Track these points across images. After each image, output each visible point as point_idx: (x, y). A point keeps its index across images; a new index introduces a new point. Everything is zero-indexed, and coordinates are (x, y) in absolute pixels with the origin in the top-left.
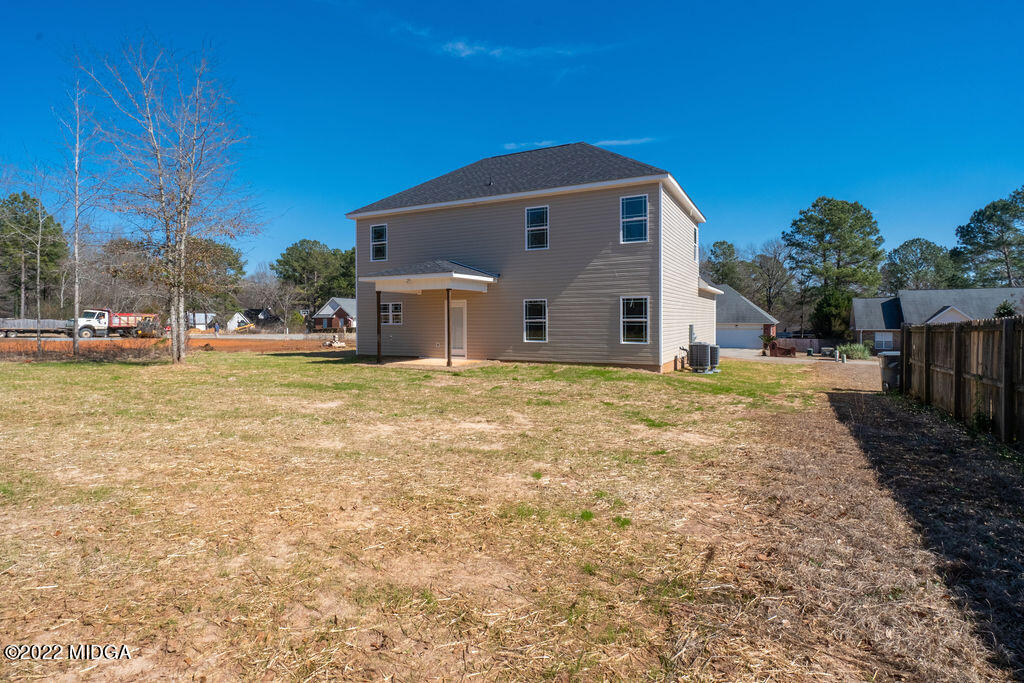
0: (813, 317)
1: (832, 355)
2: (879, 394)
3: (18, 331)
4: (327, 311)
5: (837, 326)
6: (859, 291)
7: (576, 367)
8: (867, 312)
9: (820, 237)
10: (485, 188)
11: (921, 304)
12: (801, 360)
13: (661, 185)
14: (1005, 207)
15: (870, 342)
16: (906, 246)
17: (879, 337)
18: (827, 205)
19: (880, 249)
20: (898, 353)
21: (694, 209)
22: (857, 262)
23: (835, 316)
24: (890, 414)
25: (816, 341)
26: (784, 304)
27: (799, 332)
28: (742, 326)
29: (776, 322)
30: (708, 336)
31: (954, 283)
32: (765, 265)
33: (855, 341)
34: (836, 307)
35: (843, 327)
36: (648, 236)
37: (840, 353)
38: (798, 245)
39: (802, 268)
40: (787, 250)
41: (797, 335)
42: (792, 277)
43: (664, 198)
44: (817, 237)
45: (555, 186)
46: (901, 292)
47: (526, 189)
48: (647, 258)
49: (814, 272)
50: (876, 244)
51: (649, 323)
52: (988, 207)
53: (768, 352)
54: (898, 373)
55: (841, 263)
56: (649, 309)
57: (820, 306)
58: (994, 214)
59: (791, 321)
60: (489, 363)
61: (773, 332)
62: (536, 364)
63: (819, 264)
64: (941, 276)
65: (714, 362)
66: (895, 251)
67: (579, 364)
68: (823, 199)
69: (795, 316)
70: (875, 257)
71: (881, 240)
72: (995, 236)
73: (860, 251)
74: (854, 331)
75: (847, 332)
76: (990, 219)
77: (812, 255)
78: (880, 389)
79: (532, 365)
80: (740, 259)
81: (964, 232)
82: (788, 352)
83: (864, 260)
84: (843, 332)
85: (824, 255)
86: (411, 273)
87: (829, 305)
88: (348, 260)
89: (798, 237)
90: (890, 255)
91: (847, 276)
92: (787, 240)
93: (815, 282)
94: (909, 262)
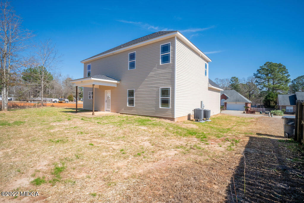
0: (265, 101)
1: (268, 114)
5: (272, 104)
8: (283, 99)
9: (267, 75)
12: (257, 115)
13: (175, 37)
15: (284, 110)
16: (299, 78)
17: (287, 108)
18: (269, 64)
19: (288, 78)
22: (280, 83)
23: (272, 101)
25: (264, 109)
28: (238, 103)
29: (250, 102)
33: (279, 109)
34: (272, 97)
35: (274, 104)
36: (171, 61)
37: (271, 114)
38: (259, 77)
39: (260, 85)
40: (255, 79)
41: (259, 107)
43: (177, 43)
46: (296, 93)
48: (170, 71)
49: (265, 86)
51: (170, 99)
53: (245, 112)
55: (274, 83)
56: (170, 93)
57: (266, 97)
59: (257, 102)
61: (249, 105)
63: (266, 84)
66: (294, 80)
68: (268, 62)
70: (287, 81)
71: (289, 76)
73: (281, 79)
74: (278, 105)
75: (276, 106)
77: (264, 80)
80: (240, 82)
82: (253, 112)
83: (283, 82)
84: (274, 106)
85: (268, 81)
87: (270, 97)
89: (259, 75)
90: (292, 82)
91: (276, 87)
92: (255, 76)
93: (265, 89)
94: (300, 84)
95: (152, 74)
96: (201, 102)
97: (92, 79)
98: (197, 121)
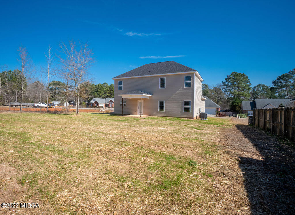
0: (231, 106)
1: (236, 117)
2: (247, 125)
3: (18, 106)
4: (92, 102)
5: (237, 109)
6: (244, 98)
7: (172, 118)
8: (246, 105)
9: (233, 83)
10: (149, 72)
11: (262, 103)
12: (227, 118)
13: (194, 73)
14: (287, 76)
15: (247, 113)
16: (258, 86)
17: (249, 112)
18: (235, 74)
19: (250, 87)
20: (252, 116)
21: (201, 79)
22: (244, 90)
23: (237, 106)
24: (250, 129)
25: (231, 113)
26: (222, 102)
27: (226, 110)
28: (210, 108)
29: (220, 107)
30: (203, 111)
31: (271, 97)
32: (217, 90)
33: (242, 113)
34: (237, 103)
35: (239, 109)
36: (191, 86)
37: (238, 116)
38: (227, 85)
39: (228, 92)
40: (223, 86)
41: (226, 111)
42: (224, 94)
43: (195, 76)
44: (232, 83)
45: (168, 73)
46: (256, 99)
47: (160, 73)
48: (191, 91)
49: (231, 93)
50: (249, 85)
51: (191, 107)
52: (282, 75)
53: (218, 115)
54: (252, 120)
55: (239, 91)
56: (191, 104)
57: (233, 103)
58: (284, 77)
59: (224, 107)
60: (150, 116)
61: (219, 110)
62: (162, 117)
63: (232, 91)
64: (268, 95)
65: (206, 117)
66: (255, 87)
67: (173, 117)
68: (234, 72)
69: (225, 105)
70: (249, 89)
71: (250, 84)
72: (284, 84)
73: (245, 87)
74: (242, 110)
76: (282, 79)
77: (230, 88)
78: (248, 124)
79: (160, 117)
80: (210, 89)
81: (275, 82)
82: (224, 116)
83: (246, 90)
84: (239, 111)
85: (234, 88)
86: (132, 94)
87: (235, 102)
88: (97, 87)
89: (227, 83)
90: (253, 89)
91: (241, 94)
92: (223, 84)
93: (231, 96)
94: (259, 91)
95: (178, 92)
96: (200, 108)
97: (143, 95)
98: (202, 119)
